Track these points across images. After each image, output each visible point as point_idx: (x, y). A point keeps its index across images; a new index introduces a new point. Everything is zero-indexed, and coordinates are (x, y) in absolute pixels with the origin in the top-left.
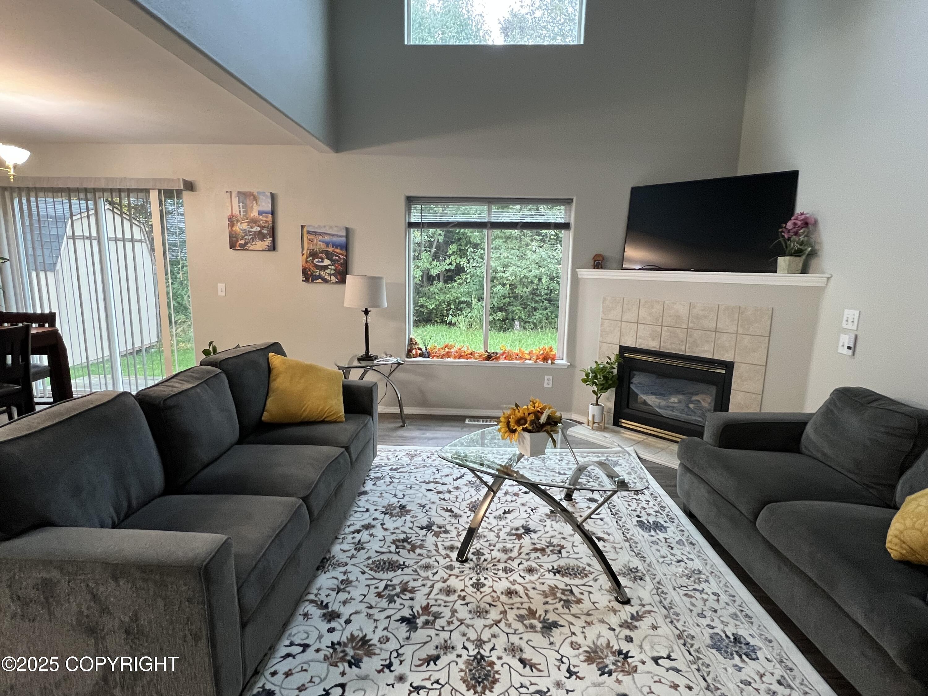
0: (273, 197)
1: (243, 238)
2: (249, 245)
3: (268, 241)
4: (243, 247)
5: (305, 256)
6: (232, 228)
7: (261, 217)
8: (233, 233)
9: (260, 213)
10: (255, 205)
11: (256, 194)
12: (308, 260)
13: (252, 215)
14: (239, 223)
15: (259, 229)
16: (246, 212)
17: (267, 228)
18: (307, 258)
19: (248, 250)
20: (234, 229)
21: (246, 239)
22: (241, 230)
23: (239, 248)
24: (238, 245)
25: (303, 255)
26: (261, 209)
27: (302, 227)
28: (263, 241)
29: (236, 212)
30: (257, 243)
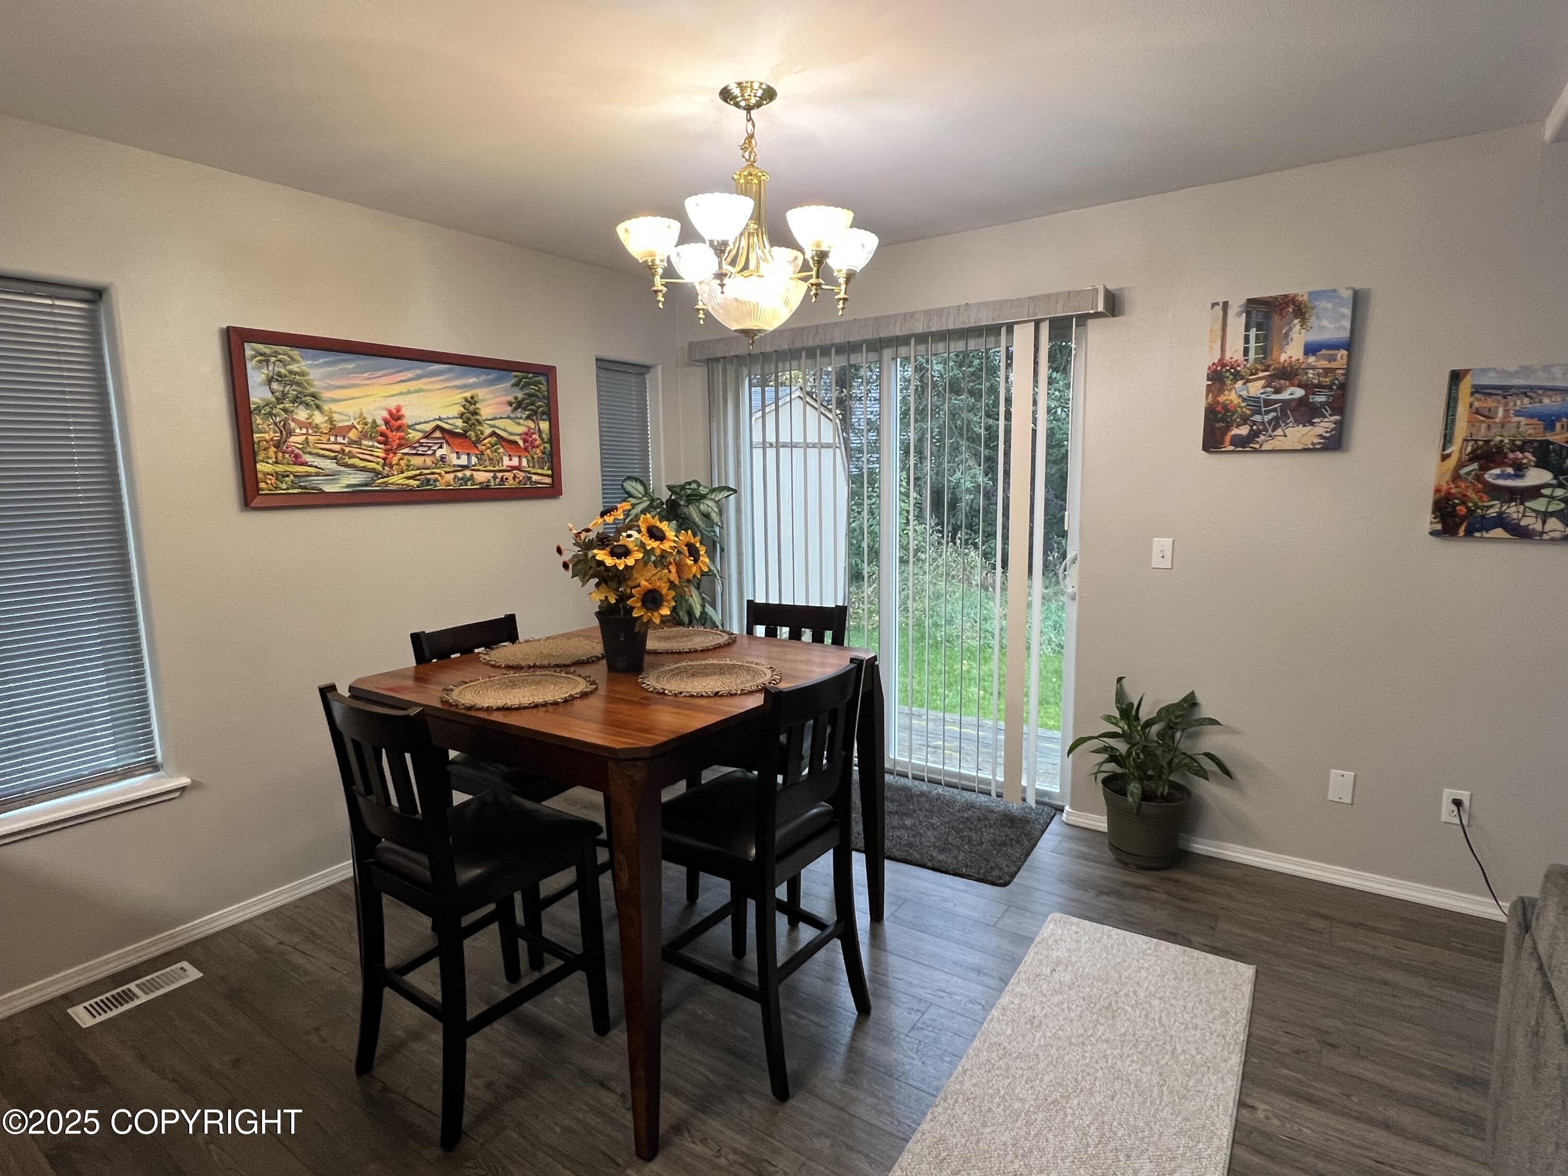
0: (1359, 301)
1: (1245, 420)
2: (1261, 438)
3: (1324, 426)
4: (1242, 444)
5: (1452, 462)
6: (1215, 397)
7: (1312, 359)
8: (1219, 409)
9: (1311, 349)
10: (1298, 327)
11: (1306, 298)
12: (1463, 471)
13: (1283, 357)
14: (1241, 382)
15: (1299, 393)
16: (1264, 351)
17: (1329, 387)
18: (1460, 465)
19: (1255, 451)
20: (1221, 399)
21: (1254, 423)
22: (1244, 400)
23: (1232, 448)
24: (1228, 438)
25: (1444, 458)
26: (1315, 336)
27: (1456, 377)
28: (1313, 424)
29: (1235, 352)
30: (1288, 431)
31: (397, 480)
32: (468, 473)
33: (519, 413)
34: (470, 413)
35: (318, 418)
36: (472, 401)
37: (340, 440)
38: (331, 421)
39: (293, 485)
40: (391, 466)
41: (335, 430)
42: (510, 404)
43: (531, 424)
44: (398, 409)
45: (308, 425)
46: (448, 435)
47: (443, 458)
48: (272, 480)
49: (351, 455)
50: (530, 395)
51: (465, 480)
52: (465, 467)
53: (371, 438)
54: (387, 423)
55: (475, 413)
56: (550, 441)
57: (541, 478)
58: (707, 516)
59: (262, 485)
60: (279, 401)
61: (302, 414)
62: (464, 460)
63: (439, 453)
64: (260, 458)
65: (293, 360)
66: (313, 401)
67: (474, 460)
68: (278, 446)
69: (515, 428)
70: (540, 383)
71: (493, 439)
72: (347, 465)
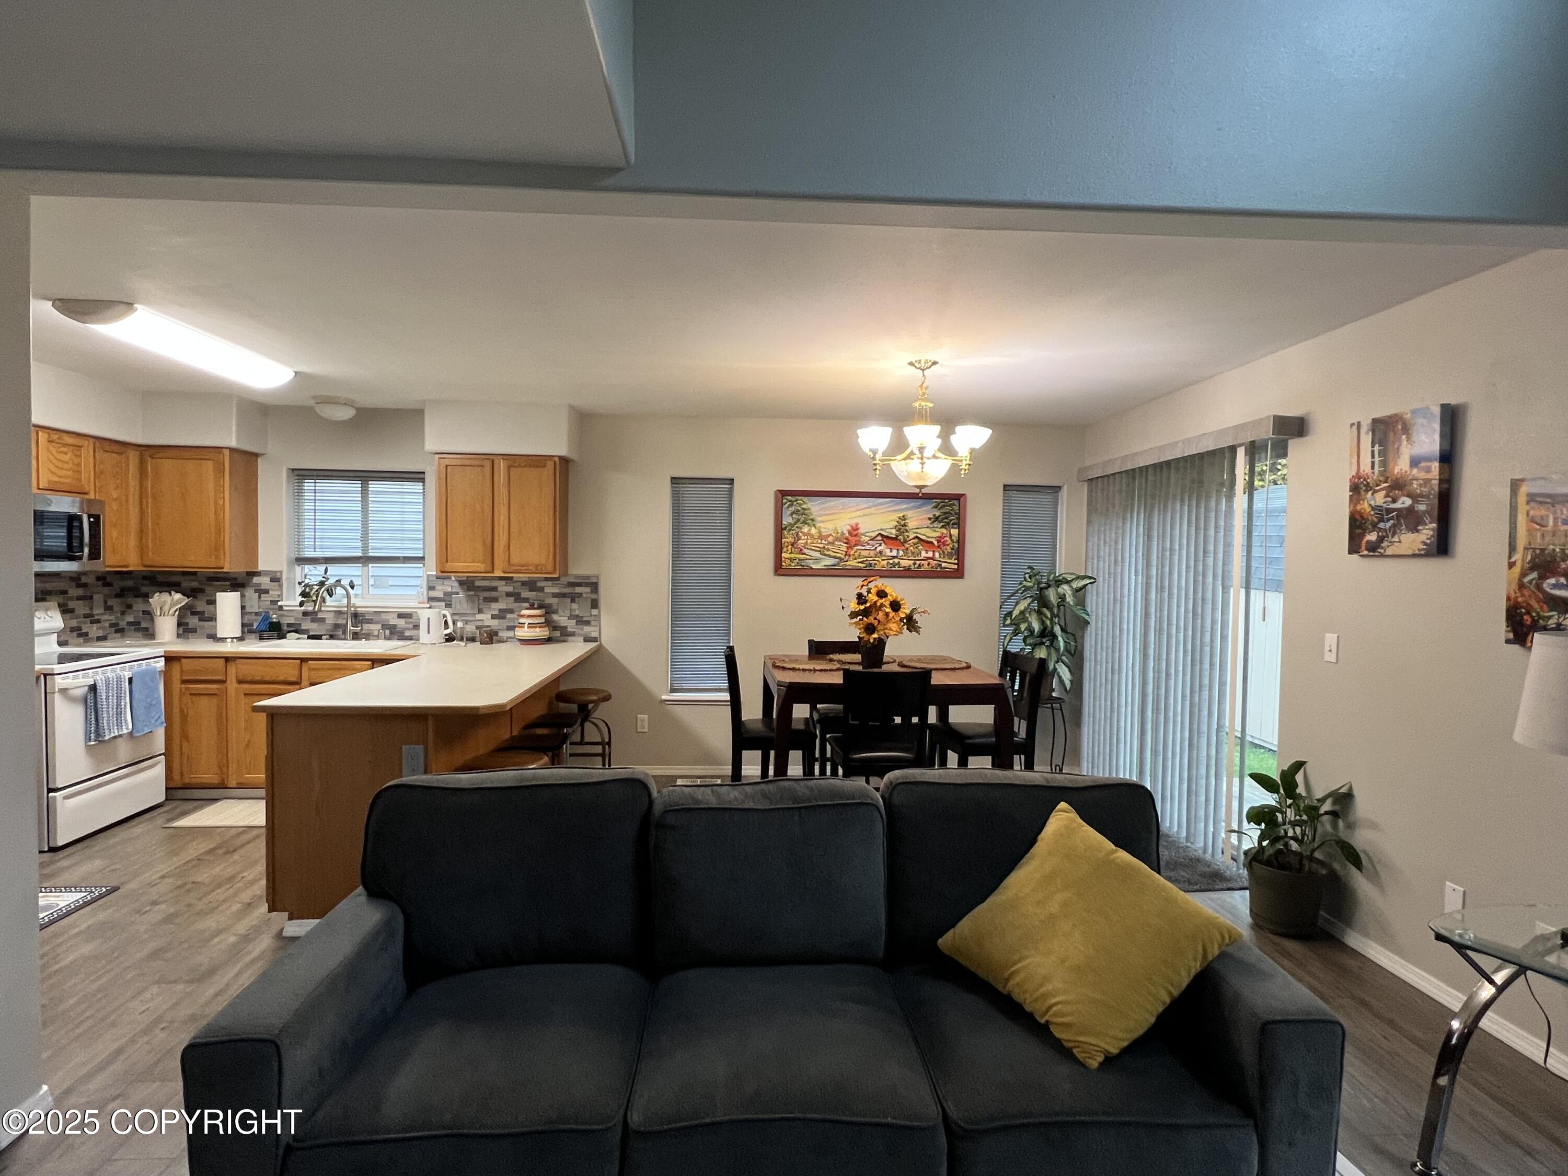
1: (1374, 526)
2: (1385, 544)
3: (1428, 532)
4: (1373, 548)
5: (1517, 570)
6: (1355, 506)
7: (1415, 471)
8: (1357, 516)
9: (1415, 462)
10: (1405, 442)
11: (1410, 415)
12: (1526, 579)
13: (1397, 470)
14: (1370, 493)
15: (1408, 502)
16: (1384, 463)
17: (1427, 496)
18: (1524, 574)
19: (1382, 556)
20: (1359, 507)
21: (1380, 529)
22: (1373, 509)
23: (1366, 552)
24: (1364, 544)
25: (1511, 565)
26: (1416, 450)
27: (1515, 484)
28: (1418, 531)
29: (1366, 468)
30: (1403, 537)
31: (852, 563)
32: (896, 561)
33: (935, 524)
34: (902, 526)
35: (814, 531)
36: (904, 518)
37: (823, 542)
38: (820, 532)
39: (798, 564)
40: (850, 556)
41: (821, 537)
42: (930, 519)
43: (944, 531)
44: (857, 525)
45: (808, 534)
46: (886, 539)
47: (881, 552)
48: (788, 561)
49: (828, 550)
50: (945, 513)
51: (894, 565)
52: (894, 557)
53: (840, 541)
54: (850, 533)
55: (905, 525)
56: (958, 541)
57: (950, 564)
58: (1062, 598)
59: (783, 564)
60: (796, 523)
61: (806, 529)
62: (894, 553)
63: (879, 549)
64: (785, 550)
65: (804, 503)
66: (809, 521)
67: (901, 553)
68: (792, 545)
69: (931, 534)
70: (954, 505)
71: (916, 541)
72: (825, 555)
